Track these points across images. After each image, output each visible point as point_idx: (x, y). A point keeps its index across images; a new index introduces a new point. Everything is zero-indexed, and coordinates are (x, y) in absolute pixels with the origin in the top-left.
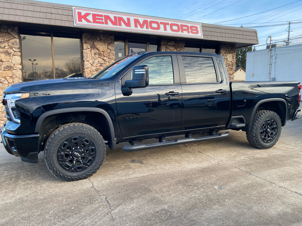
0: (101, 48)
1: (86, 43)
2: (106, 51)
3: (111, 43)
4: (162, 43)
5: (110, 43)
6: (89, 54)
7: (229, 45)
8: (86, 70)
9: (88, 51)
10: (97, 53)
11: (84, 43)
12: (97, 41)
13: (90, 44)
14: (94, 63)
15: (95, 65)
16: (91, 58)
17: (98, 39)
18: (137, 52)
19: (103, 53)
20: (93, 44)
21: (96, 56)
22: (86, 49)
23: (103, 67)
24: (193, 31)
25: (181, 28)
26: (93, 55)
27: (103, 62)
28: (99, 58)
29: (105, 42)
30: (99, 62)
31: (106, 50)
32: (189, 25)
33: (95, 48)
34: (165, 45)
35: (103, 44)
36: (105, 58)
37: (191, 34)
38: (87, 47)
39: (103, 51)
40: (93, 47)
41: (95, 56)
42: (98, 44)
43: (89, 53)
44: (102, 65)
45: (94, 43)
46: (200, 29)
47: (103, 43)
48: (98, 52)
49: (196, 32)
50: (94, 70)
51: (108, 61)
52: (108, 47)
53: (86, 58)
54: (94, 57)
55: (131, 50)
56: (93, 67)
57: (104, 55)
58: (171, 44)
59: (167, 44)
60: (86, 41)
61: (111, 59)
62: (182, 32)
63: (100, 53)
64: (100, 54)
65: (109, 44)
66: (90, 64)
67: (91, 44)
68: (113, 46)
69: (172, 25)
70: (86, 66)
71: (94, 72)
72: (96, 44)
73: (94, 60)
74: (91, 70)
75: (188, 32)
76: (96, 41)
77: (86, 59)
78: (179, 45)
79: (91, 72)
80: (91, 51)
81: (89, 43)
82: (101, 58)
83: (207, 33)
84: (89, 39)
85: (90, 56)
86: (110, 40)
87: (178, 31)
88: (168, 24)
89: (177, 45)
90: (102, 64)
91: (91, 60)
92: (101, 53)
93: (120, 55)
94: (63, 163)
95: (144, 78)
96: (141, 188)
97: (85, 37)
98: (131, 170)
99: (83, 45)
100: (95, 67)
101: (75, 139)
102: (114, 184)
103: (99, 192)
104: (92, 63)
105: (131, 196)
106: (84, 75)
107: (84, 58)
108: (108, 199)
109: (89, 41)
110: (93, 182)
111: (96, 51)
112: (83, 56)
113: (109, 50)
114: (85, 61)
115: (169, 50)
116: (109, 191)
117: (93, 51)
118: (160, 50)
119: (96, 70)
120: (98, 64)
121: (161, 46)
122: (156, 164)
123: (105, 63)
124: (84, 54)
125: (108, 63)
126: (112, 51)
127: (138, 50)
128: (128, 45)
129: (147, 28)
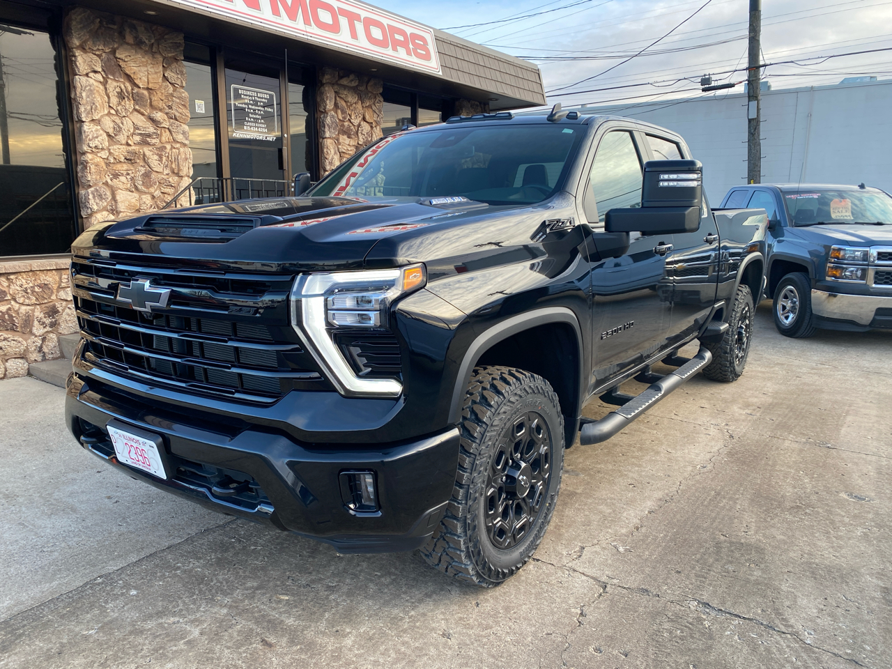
0: (142, 74)
1: (82, 48)
2: (159, 88)
3: (176, 60)
4: (326, 77)
5: (171, 57)
6: (100, 95)
7: (476, 102)
8: (89, 156)
9: (96, 84)
10: (127, 92)
11: (77, 48)
12: (125, 46)
13: (99, 56)
14: (118, 130)
15: (122, 138)
16: (106, 112)
17: (130, 39)
18: (252, 100)
19: (150, 94)
20: (112, 57)
21: (127, 106)
23: (151, 148)
24: (418, 51)
25: (391, 37)
26: (114, 100)
27: (151, 130)
28: (136, 113)
29: (153, 54)
30: (136, 128)
31: (161, 86)
32: (409, 30)
33: (120, 74)
34: (333, 84)
35: (149, 62)
36: (159, 116)
37: (414, 59)
38: (90, 66)
39: (148, 89)
40: (113, 68)
41: (123, 103)
42: (129, 59)
43: (100, 91)
44: (148, 139)
45: (114, 52)
46: (432, 46)
47: (146, 58)
48: (132, 89)
49: (424, 53)
50: (122, 159)
51: (166, 124)
52: (164, 75)
53: (89, 108)
54: (119, 108)
55: (236, 90)
56: (115, 147)
57: (154, 103)
58: (349, 84)
59: (339, 82)
60: (85, 42)
61: (177, 120)
62: (395, 49)
63: (137, 92)
64: (137, 99)
65: (168, 63)
66: (105, 134)
67: (104, 55)
68: (182, 73)
69: (368, 23)
70: (90, 140)
71: (119, 167)
72: (122, 56)
73: (118, 121)
74: (107, 159)
75: (409, 53)
76: (121, 45)
77: (88, 113)
78: (369, 88)
79: (108, 164)
80: (105, 83)
81: (98, 50)
82: (143, 114)
83: (448, 60)
84: (96, 35)
85: (105, 104)
86: (170, 47)
87: (382, 44)
88: (358, 17)
89: (363, 88)
90: (149, 136)
91: (107, 118)
92: (143, 94)
93: (199, 107)
94: (493, 523)
95: (696, 201)
96: (724, 548)
97: (82, 25)
98: (589, 501)
99: (75, 56)
100: (124, 148)
101: (520, 427)
102: (639, 556)
103: (647, 591)
104: (112, 130)
105: (752, 578)
106: (79, 175)
107: (78, 108)
108: (715, 606)
109: (98, 43)
110: (565, 566)
111: (124, 84)
112: (74, 99)
113: (168, 86)
114: (83, 122)
115: (344, 104)
116: (669, 581)
117: (112, 85)
118: (318, 100)
119: (128, 157)
120: (135, 134)
121: (322, 88)
122: (610, 467)
123: (157, 134)
124: (81, 93)
125: (166, 136)
126: (178, 89)
127: (257, 92)
128: (224, 74)
129: (307, 22)
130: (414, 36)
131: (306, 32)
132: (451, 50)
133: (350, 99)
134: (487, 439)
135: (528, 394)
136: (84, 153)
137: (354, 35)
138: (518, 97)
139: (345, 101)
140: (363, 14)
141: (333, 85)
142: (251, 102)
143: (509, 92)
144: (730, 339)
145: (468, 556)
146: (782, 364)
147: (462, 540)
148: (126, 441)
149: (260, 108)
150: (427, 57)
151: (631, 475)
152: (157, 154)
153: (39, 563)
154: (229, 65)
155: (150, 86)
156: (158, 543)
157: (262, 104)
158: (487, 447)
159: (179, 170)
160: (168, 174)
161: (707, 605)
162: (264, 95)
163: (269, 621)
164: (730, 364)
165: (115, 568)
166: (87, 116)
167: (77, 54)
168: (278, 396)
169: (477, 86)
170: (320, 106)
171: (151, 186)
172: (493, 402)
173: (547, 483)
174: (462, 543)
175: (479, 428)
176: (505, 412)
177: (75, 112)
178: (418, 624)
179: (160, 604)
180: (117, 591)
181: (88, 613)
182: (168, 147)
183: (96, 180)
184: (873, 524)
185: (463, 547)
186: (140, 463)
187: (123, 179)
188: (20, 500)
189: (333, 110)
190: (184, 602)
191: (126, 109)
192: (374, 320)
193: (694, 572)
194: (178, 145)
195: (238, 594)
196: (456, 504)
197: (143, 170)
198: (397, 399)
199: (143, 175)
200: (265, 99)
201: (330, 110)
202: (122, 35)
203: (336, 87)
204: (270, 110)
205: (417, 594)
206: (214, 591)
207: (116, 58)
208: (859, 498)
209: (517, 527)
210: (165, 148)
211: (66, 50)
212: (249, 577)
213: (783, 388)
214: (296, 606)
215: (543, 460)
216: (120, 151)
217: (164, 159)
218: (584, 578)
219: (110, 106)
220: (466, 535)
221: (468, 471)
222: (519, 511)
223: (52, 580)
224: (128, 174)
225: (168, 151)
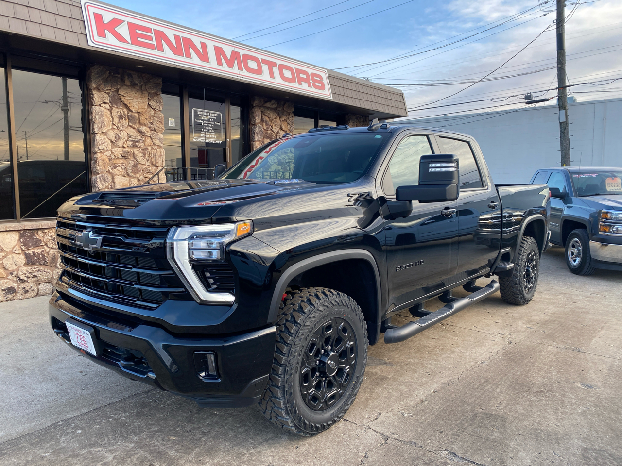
0: (134, 104)
1: (98, 89)
2: (145, 112)
3: (157, 94)
4: (256, 102)
5: (153, 93)
6: (107, 117)
7: (360, 116)
8: (99, 155)
9: (105, 110)
10: (125, 115)
11: (94, 89)
12: (125, 87)
13: (108, 93)
14: (118, 138)
15: (120, 143)
16: (111, 127)
17: (128, 83)
19: (139, 115)
20: (116, 94)
21: (124, 124)
22: (100, 105)
23: (138, 149)
24: (316, 84)
25: (297, 75)
26: (116, 120)
27: (139, 138)
28: (129, 128)
29: (142, 91)
30: (129, 136)
31: (146, 111)
32: (310, 71)
33: (121, 104)
35: (139, 96)
36: (144, 129)
37: (313, 89)
38: (102, 100)
39: (138, 112)
40: (116, 100)
41: (121, 122)
42: (127, 94)
43: (108, 115)
44: (137, 144)
45: (117, 91)
46: (326, 81)
47: (138, 94)
48: (128, 113)
49: (320, 85)
50: (120, 156)
51: (149, 134)
52: (148, 104)
53: (100, 125)
54: (119, 125)
55: (196, 112)
56: (115, 149)
57: (141, 121)
58: (271, 107)
59: (264, 105)
60: (100, 85)
61: (155, 131)
62: (300, 83)
63: (131, 115)
64: (131, 119)
65: (151, 97)
66: (109, 141)
67: (111, 93)
68: (160, 102)
69: (282, 68)
70: (99, 145)
71: (117, 161)
72: (122, 93)
73: (118, 133)
74: (110, 156)
75: (309, 86)
76: (122, 86)
77: (99, 128)
78: (284, 109)
79: (110, 160)
80: (111, 110)
81: (108, 90)
82: (134, 128)
83: (337, 90)
84: (106, 81)
85: (110, 123)
86: (153, 86)
87: (292, 80)
88: (275, 64)
89: (280, 109)
90: (137, 141)
91: (111, 131)
92: (135, 116)
93: (171, 123)
94: (308, 392)
95: (454, 180)
96: (478, 417)
97: (98, 76)
98: (395, 383)
99: (93, 94)
100: (121, 149)
101: (329, 327)
102: (418, 420)
103: (415, 443)
104: (114, 138)
106: (92, 166)
107: (93, 126)
108: (459, 455)
109: (108, 86)
110: (364, 425)
111: (123, 110)
112: (92, 120)
113: (151, 110)
114: (96, 134)
115: (268, 119)
116: (433, 437)
117: (115, 111)
118: (250, 117)
119: (123, 155)
120: (128, 141)
121: (253, 109)
122: (417, 361)
123: (142, 140)
124: (95, 116)
125: (148, 141)
126: (157, 112)
127: (210, 113)
128: (189, 101)
129: (240, 68)
130: (313, 75)
131: (239, 75)
132: (339, 83)
133: (271, 116)
134: (301, 334)
135: (334, 305)
136: (96, 153)
137: (272, 75)
138: (387, 111)
139: (268, 117)
140: (279, 62)
141: (260, 107)
142: (206, 119)
143: (381, 109)
144: (519, 274)
145: (287, 413)
146: (566, 294)
147: (282, 402)
148: (75, 331)
149: (211, 123)
150: (323, 88)
151: (429, 366)
152: (142, 153)
153: (27, 411)
154: (192, 95)
155: (139, 111)
156: (103, 402)
157: (213, 120)
158: (300, 340)
159: (156, 163)
160: (148, 165)
161: (454, 454)
162: (214, 114)
163: (159, 453)
164: (520, 292)
165: (73, 416)
166: (98, 130)
167: (94, 93)
168: (159, 303)
169: (358, 105)
170: (251, 120)
171: (137, 173)
172: (306, 310)
173: (353, 368)
174: (282, 404)
175: (294, 327)
176: (314, 317)
177: (91, 128)
178: (253, 458)
179: (94, 439)
180: (69, 430)
181: (48, 443)
182: (150, 148)
183: (102, 170)
185: (283, 406)
186: (83, 345)
187: (119, 168)
188: (27, 372)
189: (260, 123)
190: (109, 439)
191: (123, 125)
192: (216, 255)
193: (452, 432)
194: (156, 147)
195: (144, 435)
196: (277, 377)
197: (132, 163)
198: (231, 306)
199: (132, 166)
200: (215, 117)
201: (258, 123)
202: (123, 81)
203: (262, 108)
204: (218, 124)
205: (259, 438)
206: (129, 433)
207: (119, 94)
209: (328, 396)
210: (148, 149)
211: (88, 90)
212: (154, 424)
213: (560, 310)
214: (178, 444)
215: (349, 352)
216: (118, 151)
217: (147, 155)
218: (374, 433)
219: (113, 124)
220: (285, 399)
221: (286, 355)
222: (330, 385)
223: (32, 422)
224: (123, 166)
225: (149, 151)
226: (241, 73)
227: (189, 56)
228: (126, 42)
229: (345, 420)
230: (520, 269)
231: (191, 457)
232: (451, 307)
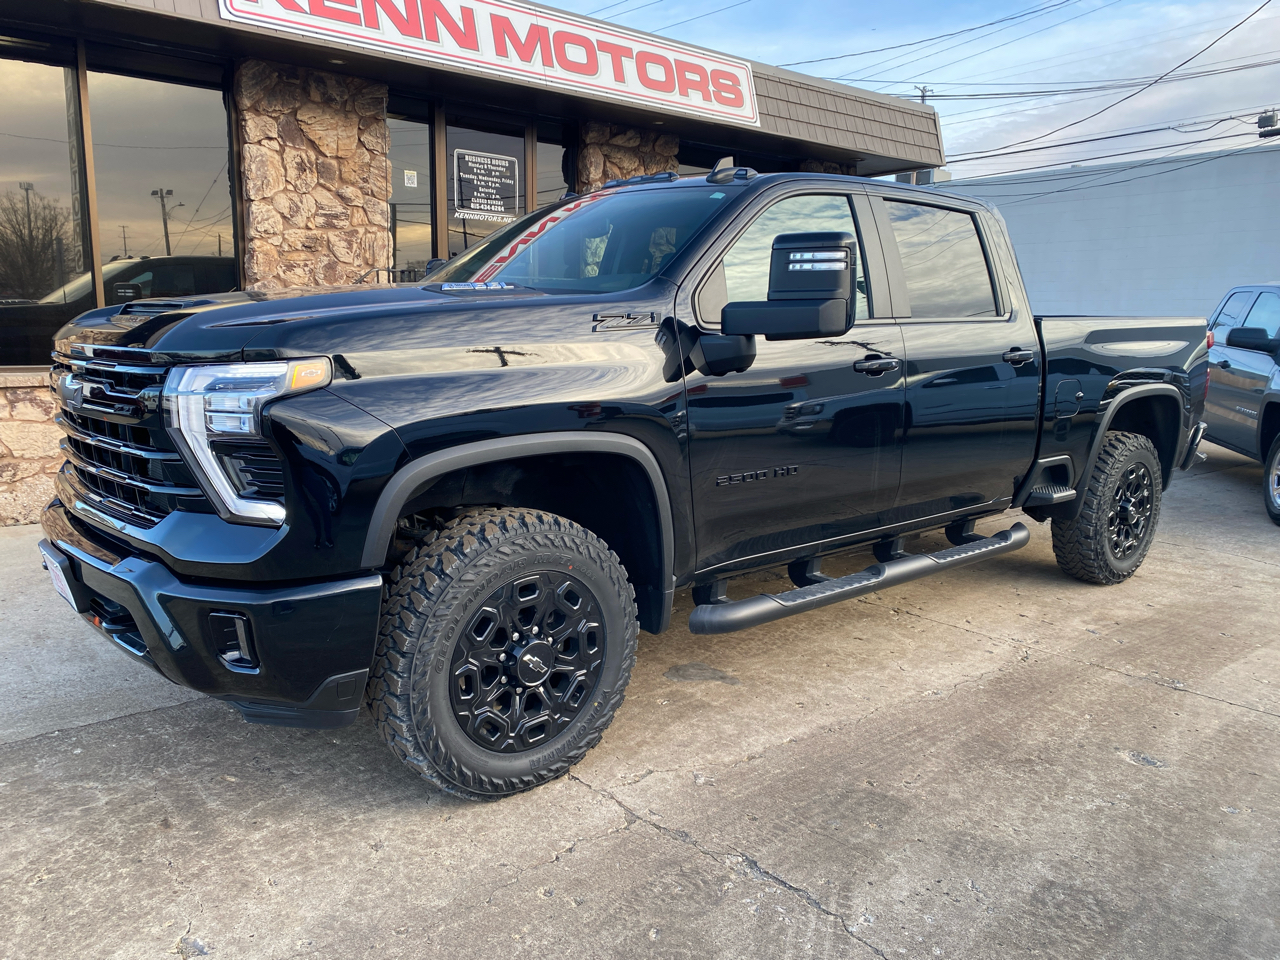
0: (329, 140)
1: (257, 112)
2: (352, 157)
3: (376, 120)
4: (591, 135)
5: (370, 117)
6: (274, 167)
7: (834, 165)
8: (257, 243)
9: (269, 153)
10: (310, 162)
11: (248, 110)
12: (310, 105)
13: (276, 119)
14: (295, 209)
15: (300, 220)
16: (282, 188)
17: (316, 96)
18: (484, 169)
19: (339, 164)
20: (292, 119)
21: (309, 180)
22: (259, 142)
23: (337, 233)
24: (723, 94)
25: (678, 76)
26: (292, 173)
27: (340, 209)
28: (320, 188)
29: (346, 114)
30: (319, 206)
31: (354, 154)
32: (709, 66)
33: (302, 141)
35: (340, 124)
36: (350, 191)
37: (715, 105)
38: (263, 131)
39: (337, 158)
40: (292, 133)
41: (303, 177)
42: (313, 120)
43: (275, 162)
44: (334, 221)
45: (294, 113)
46: (747, 88)
47: (336, 118)
48: (317, 159)
49: (733, 96)
50: (299, 247)
51: (359, 202)
52: (359, 139)
53: (259, 183)
54: (298, 183)
55: (461, 158)
56: (291, 231)
57: (344, 176)
58: (626, 144)
59: (611, 142)
60: (258, 102)
61: (374, 196)
62: (684, 93)
63: (323, 163)
64: (323, 171)
65: (365, 125)
66: (279, 215)
67: (282, 117)
68: (384, 137)
69: (643, 59)
70: (258, 223)
71: (295, 256)
72: (305, 118)
74: (281, 246)
75: (707, 98)
76: (303, 104)
77: (258, 190)
78: (656, 148)
79: (281, 253)
80: (281, 152)
81: (275, 111)
82: (329, 190)
83: (772, 107)
84: (271, 93)
85: (280, 178)
86: (368, 104)
87: (666, 87)
88: (628, 52)
89: (647, 149)
90: (336, 217)
91: (282, 195)
92: (330, 164)
93: (409, 179)
94: (472, 713)
95: (841, 290)
96: (853, 798)
97: (254, 82)
98: (718, 717)
99: (245, 120)
100: (302, 233)
101: (528, 589)
102: (718, 792)
103: (687, 835)
104: (288, 210)
105: (853, 841)
106: (246, 266)
107: (247, 184)
108: (763, 866)
109: (275, 103)
110: (605, 791)
111: (306, 152)
112: (244, 173)
113: (363, 153)
114: (253, 201)
115: (617, 171)
116: (729, 828)
117: (291, 154)
118: (580, 167)
119: (307, 244)
120: (317, 215)
121: (585, 150)
122: (793, 678)
123: (346, 214)
124: (250, 166)
125: (359, 216)
126: (377, 158)
127: (491, 159)
128: (446, 134)
129: (547, 62)
130: (717, 74)
131: (545, 76)
132: (780, 92)
133: (626, 164)
134: (450, 596)
135: (539, 545)
136: (252, 240)
137: (619, 76)
138: (893, 154)
139: (619, 168)
140: (636, 48)
141: (601, 145)
142: (483, 172)
143: (878, 148)
144: (1094, 515)
145: (417, 747)
147: (404, 725)
149: (495, 180)
150: (738, 102)
152: (346, 240)
153: (12, 709)
154: (450, 122)
155: (340, 154)
156: (149, 705)
157: (497, 174)
158: (448, 608)
159: (374, 260)
160: (359, 266)
161: (753, 864)
162: (501, 161)
163: (190, 801)
164: (1097, 554)
165: (81, 724)
166: (256, 194)
167: (247, 118)
169: (821, 140)
170: (582, 174)
171: (336, 280)
172: (468, 550)
174: (405, 729)
175: (437, 582)
176: (487, 565)
177: (244, 189)
179: (93, 767)
180: (63, 748)
181: (14, 765)
182: (361, 230)
183: (265, 272)
184: (1128, 797)
185: (406, 735)
187: (299, 271)
188: (49, 642)
189: (600, 179)
190: (119, 770)
191: (306, 184)
192: (248, 427)
193: (777, 821)
194: (374, 229)
195: (182, 769)
196: (395, 677)
197: (326, 260)
198: (278, 528)
199: (325, 266)
200: (502, 167)
201: (596, 181)
202: (306, 92)
203: (605, 148)
204: (508, 181)
206: (160, 762)
207: (298, 120)
208: (1148, 761)
209: (527, 725)
210: (357, 232)
211: (237, 112)
212: (212, 752)
214: (233, 790)
215: (583, 642)
216: (297, 236)
217: (355, 246)
218: (617, 807)
219: (287, 181)
220: (411, 720)
221: (416, 635)
222: (533, 703)
223: (9, 727)
224: (306, 265)
225: (360, 236)
226: (549, 71)
227: (433, 36)
228: (300, 10)
229: (573, 777)
230: (1099, 504)
231: (242, 816)
232: (879, 573)
